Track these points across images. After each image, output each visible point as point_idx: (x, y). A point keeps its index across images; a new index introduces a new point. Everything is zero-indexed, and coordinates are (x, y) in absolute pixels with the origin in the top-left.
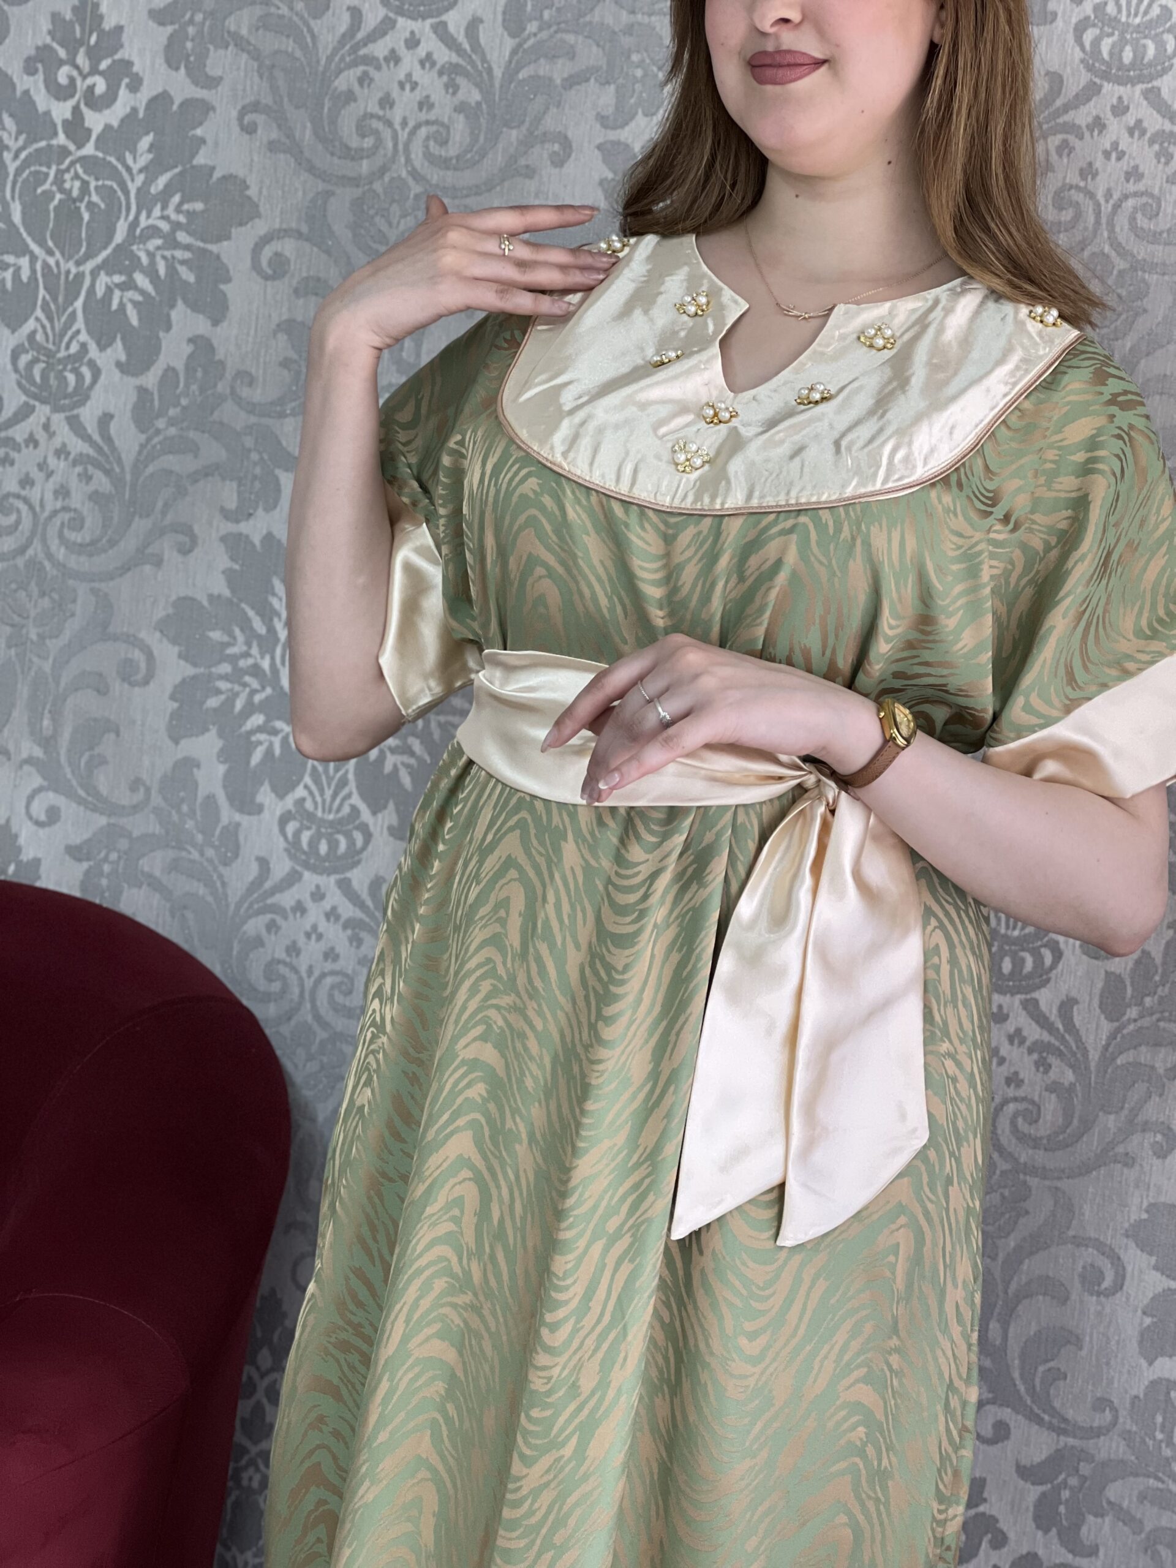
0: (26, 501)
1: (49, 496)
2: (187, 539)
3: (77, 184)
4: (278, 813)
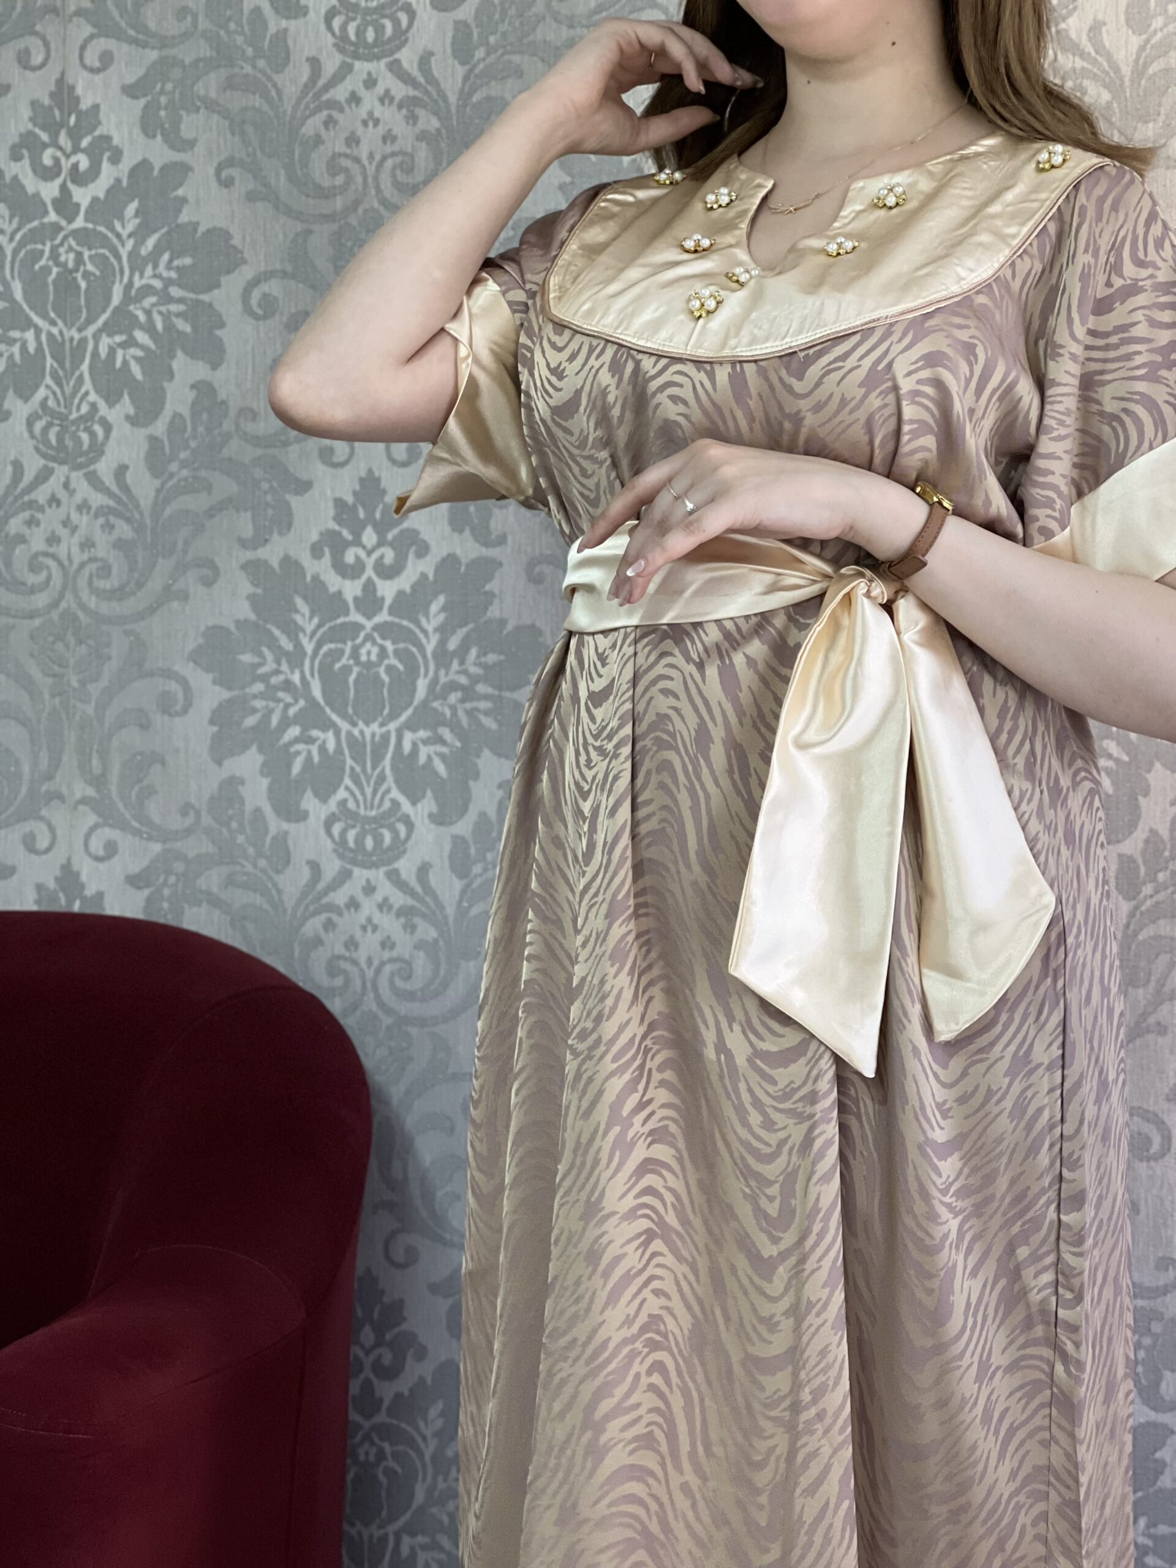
0: (53, 556)
1: (75, 550)
2: (209, 572)
3: (72, 256)
4: (323, 817)
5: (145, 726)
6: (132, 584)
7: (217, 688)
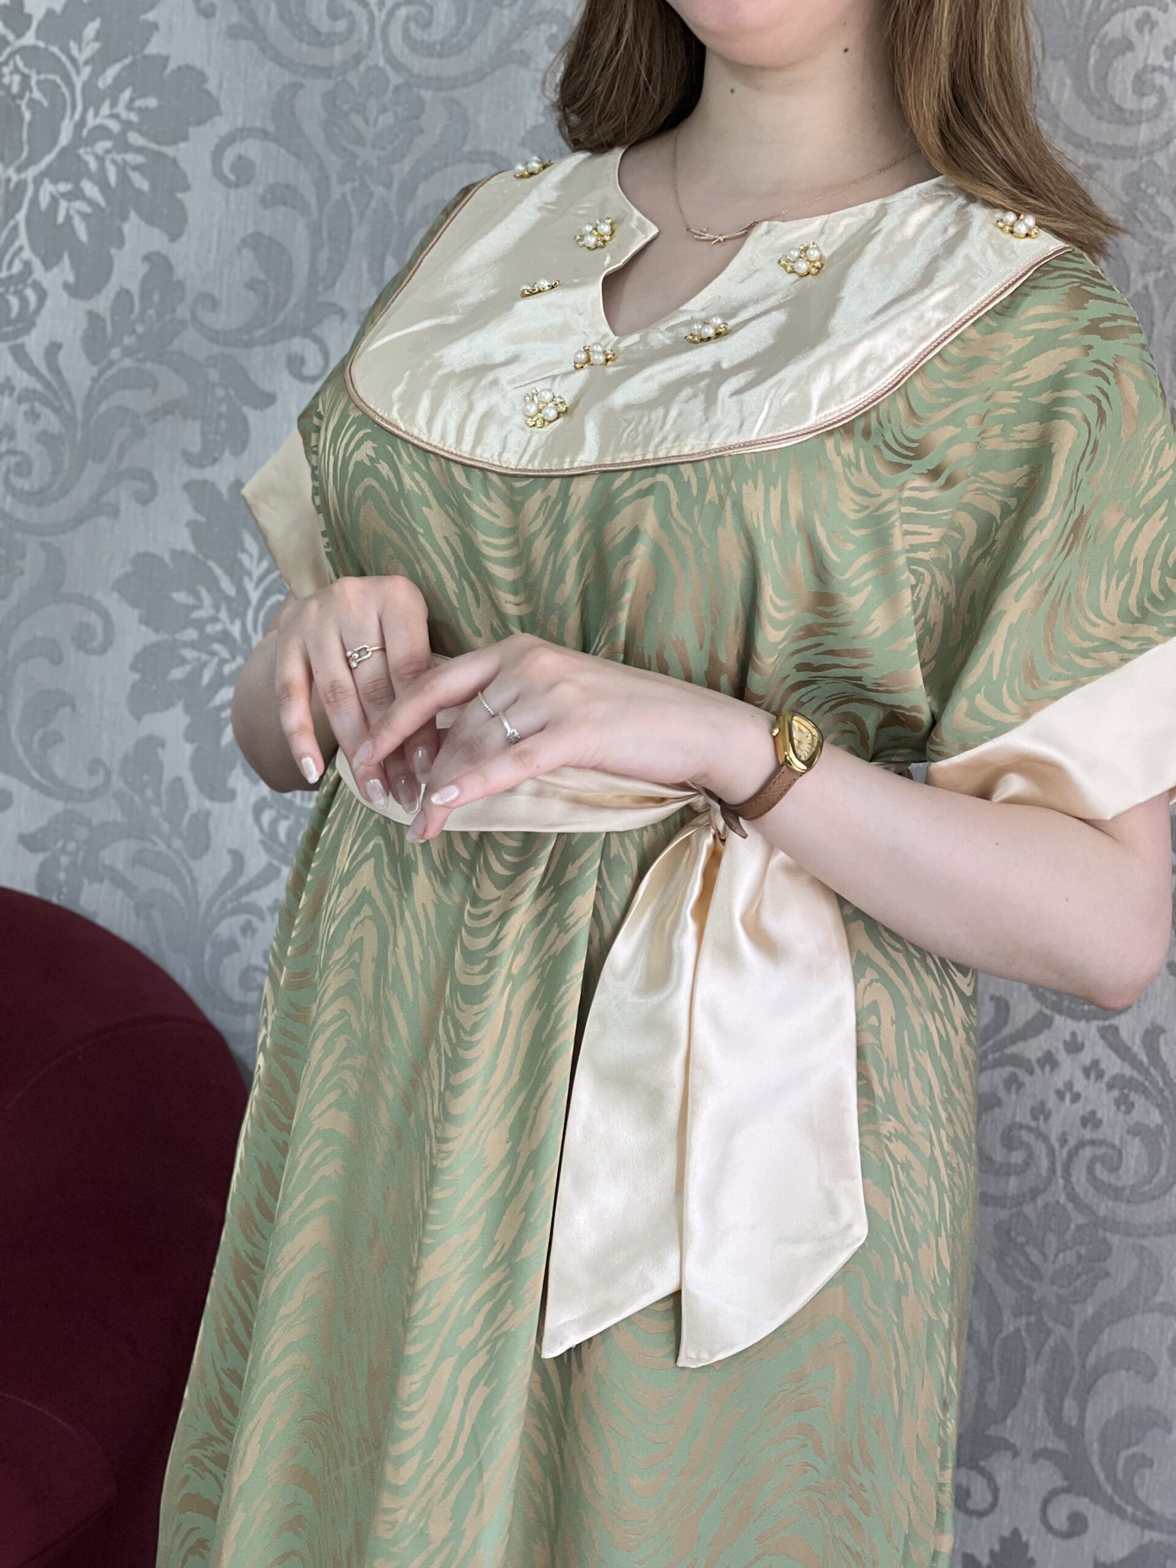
2: (146, 487)
3: (17, 79)
4: (253, 799)
5: (57, 659)
6: (55, 488)
7: (143, 628)
